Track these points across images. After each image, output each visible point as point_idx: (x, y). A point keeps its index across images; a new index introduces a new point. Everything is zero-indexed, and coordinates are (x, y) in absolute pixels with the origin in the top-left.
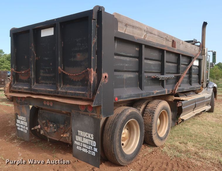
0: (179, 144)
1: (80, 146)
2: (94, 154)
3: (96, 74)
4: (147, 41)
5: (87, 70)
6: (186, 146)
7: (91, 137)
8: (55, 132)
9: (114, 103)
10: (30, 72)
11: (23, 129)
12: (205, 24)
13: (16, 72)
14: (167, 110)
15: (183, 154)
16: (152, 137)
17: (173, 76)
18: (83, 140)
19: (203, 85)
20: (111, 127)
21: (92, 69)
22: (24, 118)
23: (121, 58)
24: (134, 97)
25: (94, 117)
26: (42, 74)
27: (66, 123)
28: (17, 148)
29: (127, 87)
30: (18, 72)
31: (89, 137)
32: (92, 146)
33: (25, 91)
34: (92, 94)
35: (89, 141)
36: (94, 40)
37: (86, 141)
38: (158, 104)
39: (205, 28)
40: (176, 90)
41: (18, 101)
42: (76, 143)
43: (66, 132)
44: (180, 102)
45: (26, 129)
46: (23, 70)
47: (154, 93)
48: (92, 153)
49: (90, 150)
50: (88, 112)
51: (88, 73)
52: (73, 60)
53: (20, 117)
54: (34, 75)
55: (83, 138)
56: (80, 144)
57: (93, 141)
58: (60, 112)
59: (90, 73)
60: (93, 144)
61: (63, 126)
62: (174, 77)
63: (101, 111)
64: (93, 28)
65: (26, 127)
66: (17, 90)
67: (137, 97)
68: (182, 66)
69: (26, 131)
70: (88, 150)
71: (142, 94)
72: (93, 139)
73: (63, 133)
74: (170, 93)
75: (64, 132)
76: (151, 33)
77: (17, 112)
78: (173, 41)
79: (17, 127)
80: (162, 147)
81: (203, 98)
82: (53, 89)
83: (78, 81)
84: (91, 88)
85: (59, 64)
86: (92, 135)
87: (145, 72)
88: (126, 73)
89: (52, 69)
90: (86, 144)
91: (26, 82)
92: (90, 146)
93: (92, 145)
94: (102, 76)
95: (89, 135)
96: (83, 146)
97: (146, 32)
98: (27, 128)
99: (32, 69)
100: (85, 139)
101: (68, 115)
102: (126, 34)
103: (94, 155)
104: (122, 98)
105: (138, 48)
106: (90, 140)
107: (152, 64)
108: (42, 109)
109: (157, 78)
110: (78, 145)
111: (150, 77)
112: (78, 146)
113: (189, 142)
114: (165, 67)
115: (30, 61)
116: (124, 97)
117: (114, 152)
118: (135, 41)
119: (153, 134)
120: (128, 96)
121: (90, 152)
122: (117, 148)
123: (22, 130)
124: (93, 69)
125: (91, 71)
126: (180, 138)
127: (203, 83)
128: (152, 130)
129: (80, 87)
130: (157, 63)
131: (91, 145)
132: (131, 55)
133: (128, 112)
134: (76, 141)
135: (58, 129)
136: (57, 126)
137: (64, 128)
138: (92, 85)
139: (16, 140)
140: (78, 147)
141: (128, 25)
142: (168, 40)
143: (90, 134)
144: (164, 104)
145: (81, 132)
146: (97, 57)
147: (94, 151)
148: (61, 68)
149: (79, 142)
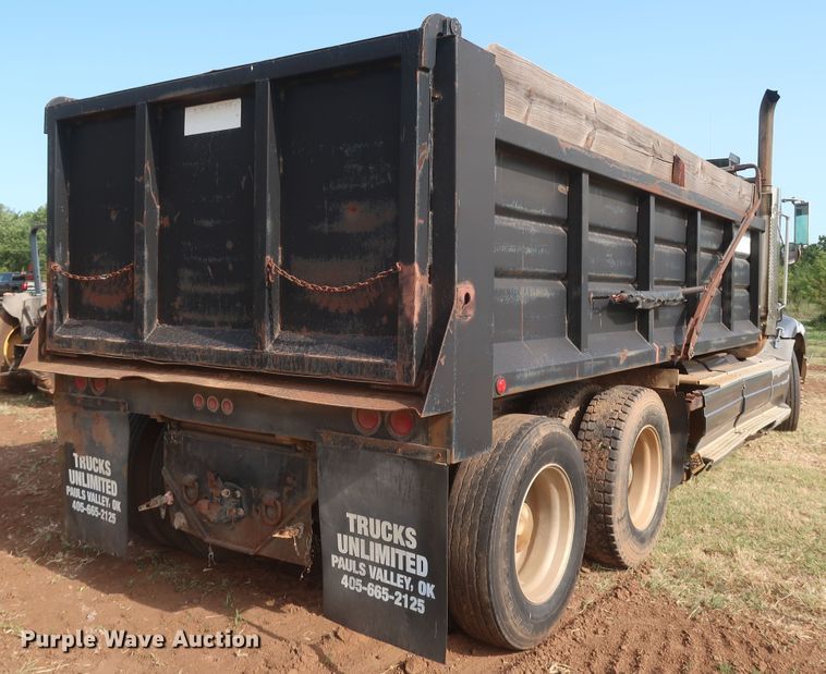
0: (705, 558)
1: (357, 576)
2: (419, 606)
3: (430, 286)
4: (598, 160)
5: (396, 268)
6: (734, 565)
7: (405, 538)
8: (239, 519)
9: (495, 399)
10: (137, 277)
11: (100, 507)
12: (771, 98)
13: (71, 276)
14: (657, 425)
15: (730, 597)
16: (611, 531)
17: (679, 293)
18: (367, 552)
19: (765, 326)
20: (479, 496)
21: (416, 265)
22: (101, 465)
23: (510, 224)
24: (555, 376)
25: (420, 457)
26: (185, 286)
27: (288, 485)
28: (70, 587)
29: (529, 339)
30: (78, 277)
31: (397, 537)
32: (409, 575)
33: (113, 354)
34: (414, 367)
35: (397, 555)
36: (424, 152)
37: (383, 554)
38: (628, 402)
39: (770, 114)
40: (691, 348)
41: (74, 395)
42: (337, 565)
43: (288, 518)
44: (697, 392)
45: (111, 510)
46: (100, 269)
47: (618, 360)
48: (410, 603)
49: (404, 591)
50: (389, 437)
51: (400, 282)
52: (326, 231)
53: (82, 461)
54: (152, 287)
55: (371, 543)
56: (358, 569)
57: (413, 556)
58: (265, 440)
59: (408, 282)
60: (414, 567)
61: (276, 494)
62: (681, 297)
63: (449, 433)
64: (419, 104)
65: (110, 502)
66: (74, 350)
67: (566, 375)
68: (703, 257)
69: (113, 515)
70: (392, 590)
71: (581, 364)
72: (414, 546)
73: (275, 522)
74: (668, 359)
75: (282, 518)
76: (608, 129)
77: (71, 441)
78: (676, 160)
79: (71, 499)
80: (645, 567)
81: (766, 378)
82: (239, 345)
83: (351, 313)
84: (410, 342)
85: (269, 244)
86: (411, 531)
87: (592, 279)
88: (525, 280)
89: (230, 267)
90: (384, 567)
91: (114, 315)
92: (399, 576)
93: (409, 570)
94: (453, 296)
95: (398, 531)
96: (368, 575)
97: (593, 122)
98: (117, 505)
99: (146, 264)
100: (379, 546)
101: (300, 452)
102: (529, 127)
103: (422, 612)
104: (520, 383)
105: (565, 185)
106: (401, 553)
107: (608, 248)
108: (180, 425)
109: (631, 300)
110: (346, 572)
111: (607, 297)
112: (345, 577)
113: (742, 546)
114: (653, 259)
115: (136, 231)
116: (526, 375)
117: (490, 595)
118: (559, 158)
119: (615, 521)
120: (539, 372)
121: (402, 601)
122: (501, 579)
123: (92, 511)
124: (420, 266)
125: (414, 274)
126: (703, 531)
127: (764, 318)
128: (612, 506)
129: (360, 337)
130: (626, 245)
131: (404, 572)
132: (543, 212)
133: (539, 434)
134: (339, 555)
135: (254, 507)
136: (248, 494)
137: (278, 503)
138: (415, 329)
139: (60, 554)
140: (345, 581)
141: (537, 95)
142: (660, 158)
143: (402, 528)
144: (648, 402)
145: (360, 518)
146: (433, 217)
147: (418, 596)
148: (276, 261)
149: (353, 558)
